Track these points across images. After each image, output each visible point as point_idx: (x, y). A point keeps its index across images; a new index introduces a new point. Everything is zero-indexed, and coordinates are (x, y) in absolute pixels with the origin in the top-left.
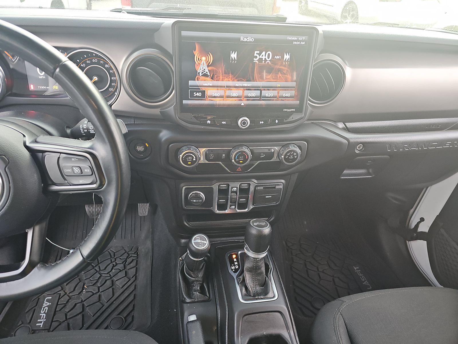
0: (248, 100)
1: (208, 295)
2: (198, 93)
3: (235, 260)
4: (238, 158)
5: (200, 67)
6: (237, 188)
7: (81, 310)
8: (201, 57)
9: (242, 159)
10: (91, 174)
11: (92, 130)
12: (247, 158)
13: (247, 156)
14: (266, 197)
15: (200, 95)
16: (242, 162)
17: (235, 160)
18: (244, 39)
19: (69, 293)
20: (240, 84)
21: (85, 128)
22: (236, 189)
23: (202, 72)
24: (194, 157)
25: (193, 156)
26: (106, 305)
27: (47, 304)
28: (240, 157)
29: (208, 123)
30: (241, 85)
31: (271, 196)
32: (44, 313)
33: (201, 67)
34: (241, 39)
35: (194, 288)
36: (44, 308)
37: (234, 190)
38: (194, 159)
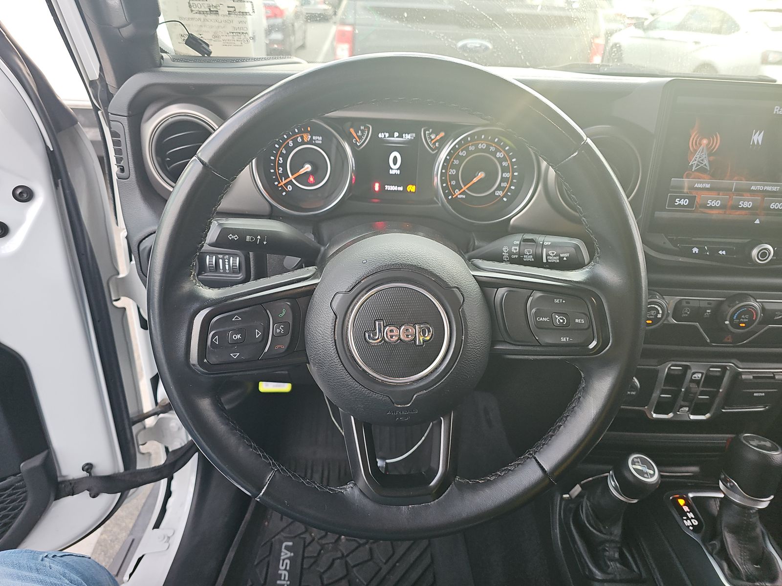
0: (767, 215)
1: (636, 569)
2: (683, 200)
3: (686, 509)
4: (739, 317)
5: (695, 157)
6: (702, 374)
7: (345, 573)
8: (701, 140)
9: (745, 320)
10: (587, 327)
11: (530, 255)
12: (754, 319)
13: (755, 315)
14: (755, 394)
15: (686, 203)
16: (744, 325)
17: (731, 321)
18: (779, 111)
19: (319, 539)
20: (759, 187)
21: (515, 251)
22: (700, 375)
23: (697, 164)
24: (661, 312)
25: (659, 309)
26: (385, 569)
27: (286, 554)
28: (743, 317)
29: (694, 252)
30: (761, 188)
31: (763, 394)
32: (285, 569)
33: (697, 155)
34: (775, 110)
35: (607, 554)
36: (283, 560)
37: (695, 377)
38: (659, 316)
